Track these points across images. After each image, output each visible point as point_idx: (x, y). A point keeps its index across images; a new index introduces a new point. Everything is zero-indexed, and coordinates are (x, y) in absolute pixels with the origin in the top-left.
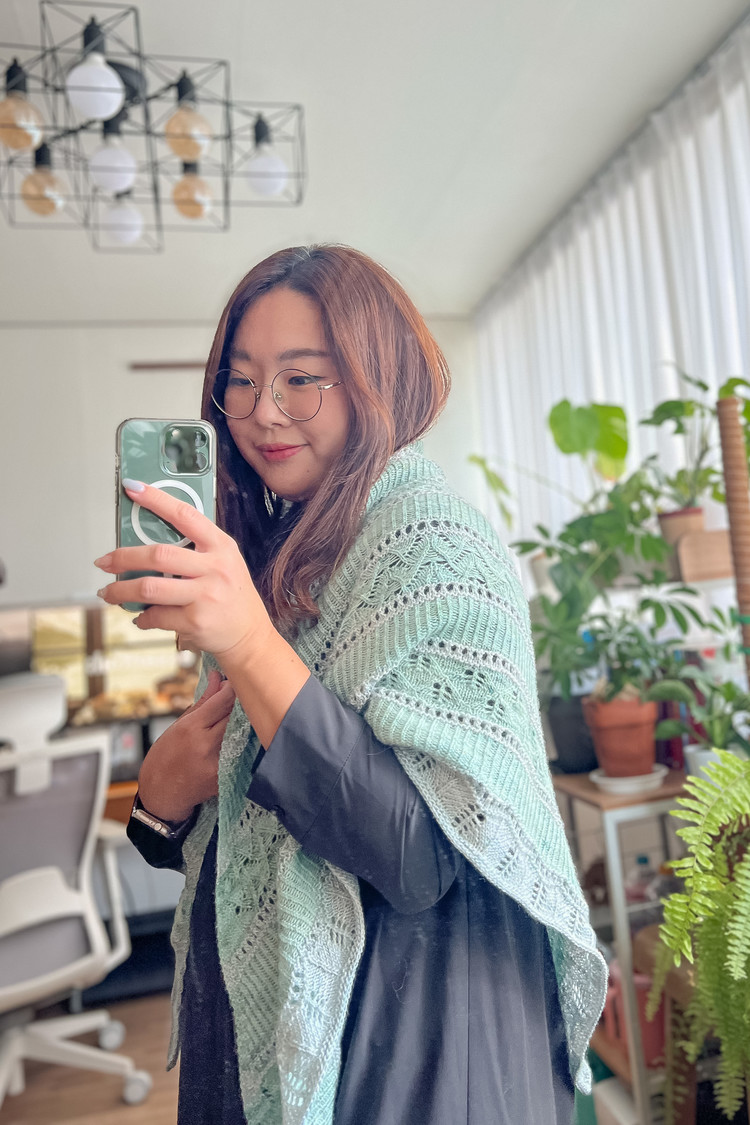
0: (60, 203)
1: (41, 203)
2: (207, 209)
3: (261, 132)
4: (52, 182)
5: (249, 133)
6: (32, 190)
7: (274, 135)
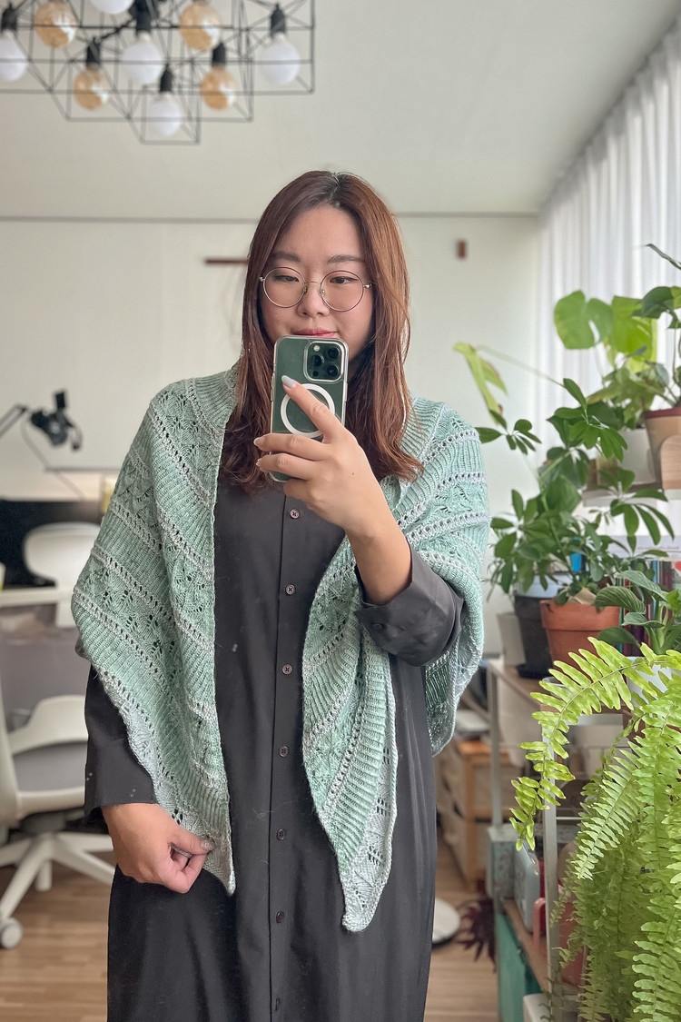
0: (105, 97)
1: (90, 100)
2: (231, 99)
3: (277, 21)
4: (98, 79)
5: (267, 24)
6: (82, 86)
7: (289, 23)
